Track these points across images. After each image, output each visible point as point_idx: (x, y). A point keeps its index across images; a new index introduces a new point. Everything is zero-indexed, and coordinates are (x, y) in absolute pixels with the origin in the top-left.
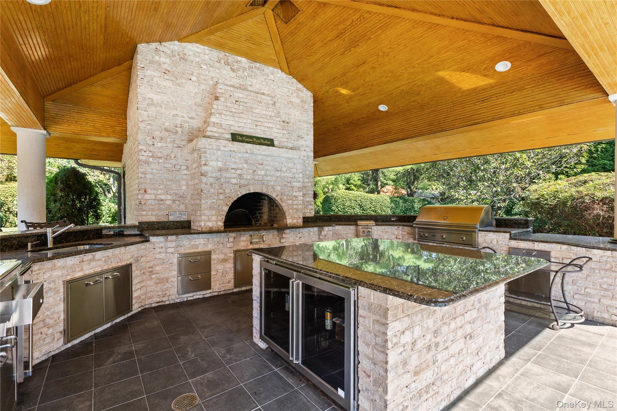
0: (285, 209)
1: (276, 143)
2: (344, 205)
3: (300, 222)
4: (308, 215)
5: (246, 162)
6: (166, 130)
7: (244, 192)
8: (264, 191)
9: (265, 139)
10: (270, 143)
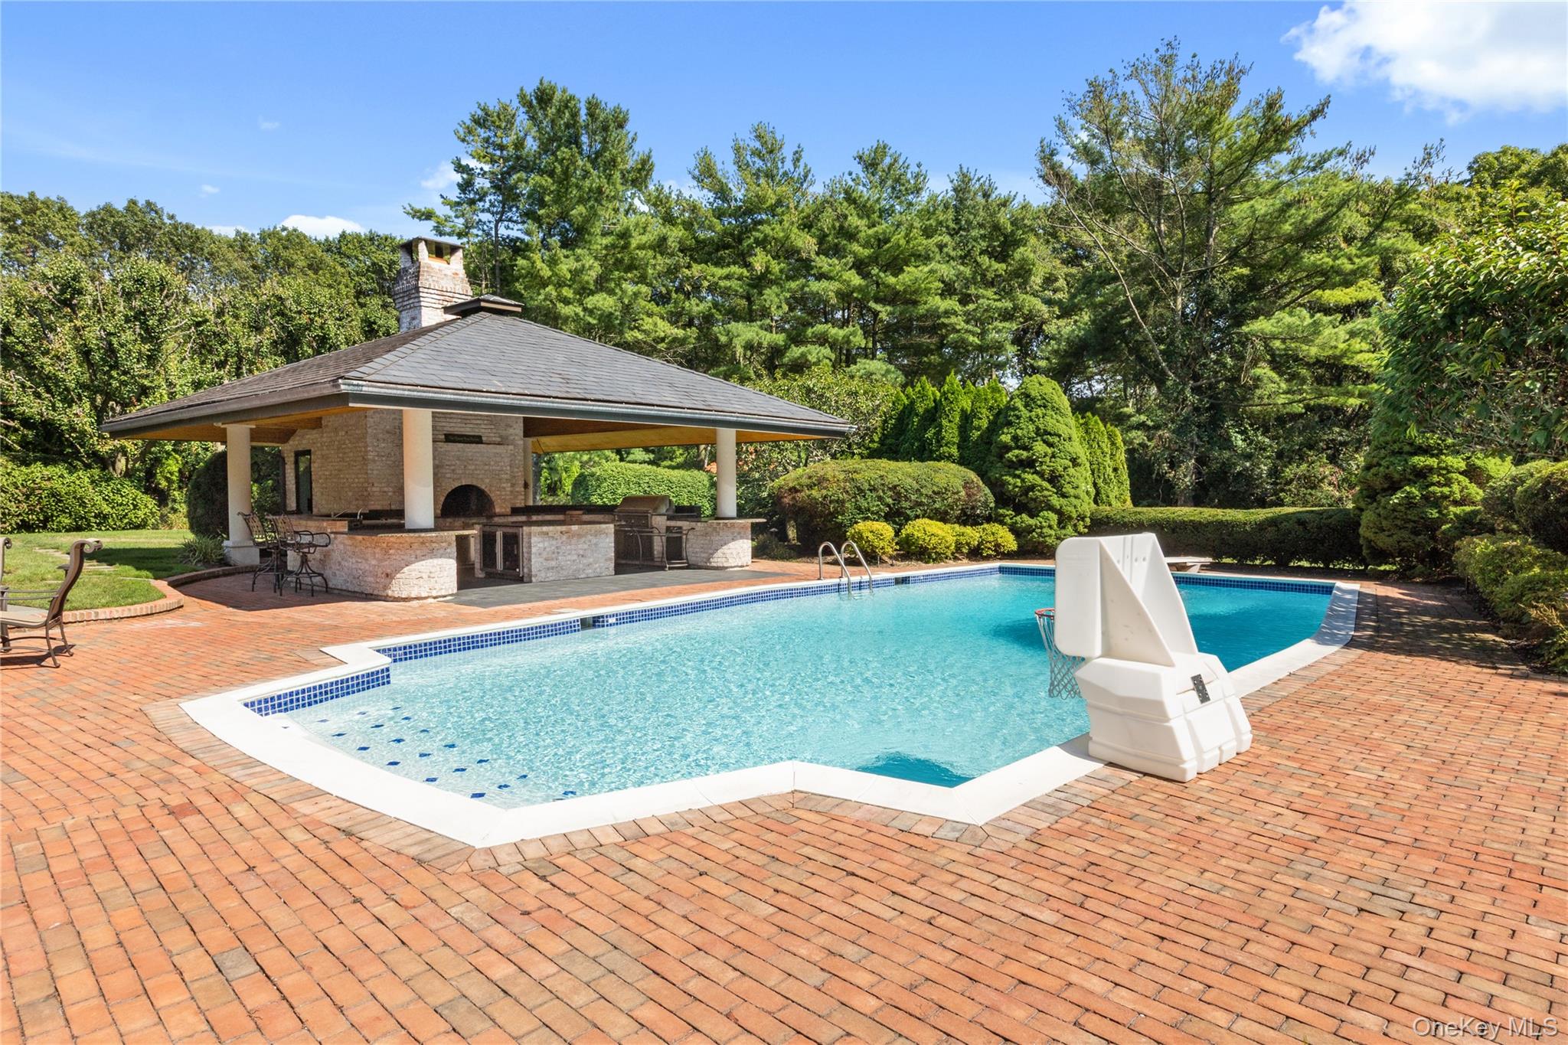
0: (494, 499)
1: (484, 439)
2: (614, 493)
3: (509, 510)
4: (518, 505)
5: (458, 459)
6: (388, 432)
7: (457, 484)
8: (475, 483)
9: (474, 436)
10: (477, 440)
